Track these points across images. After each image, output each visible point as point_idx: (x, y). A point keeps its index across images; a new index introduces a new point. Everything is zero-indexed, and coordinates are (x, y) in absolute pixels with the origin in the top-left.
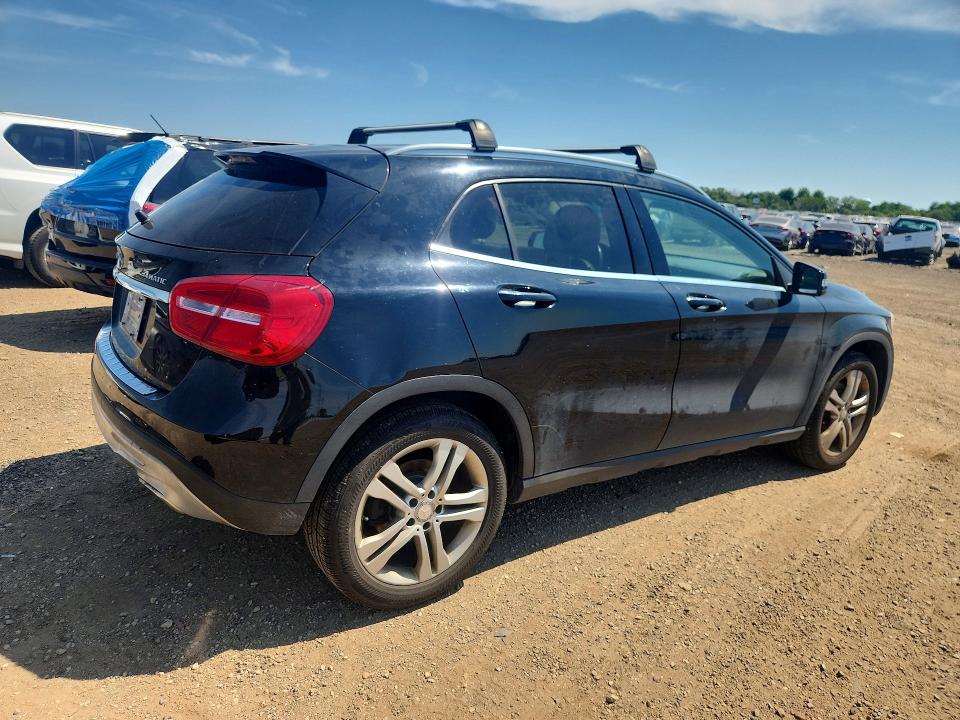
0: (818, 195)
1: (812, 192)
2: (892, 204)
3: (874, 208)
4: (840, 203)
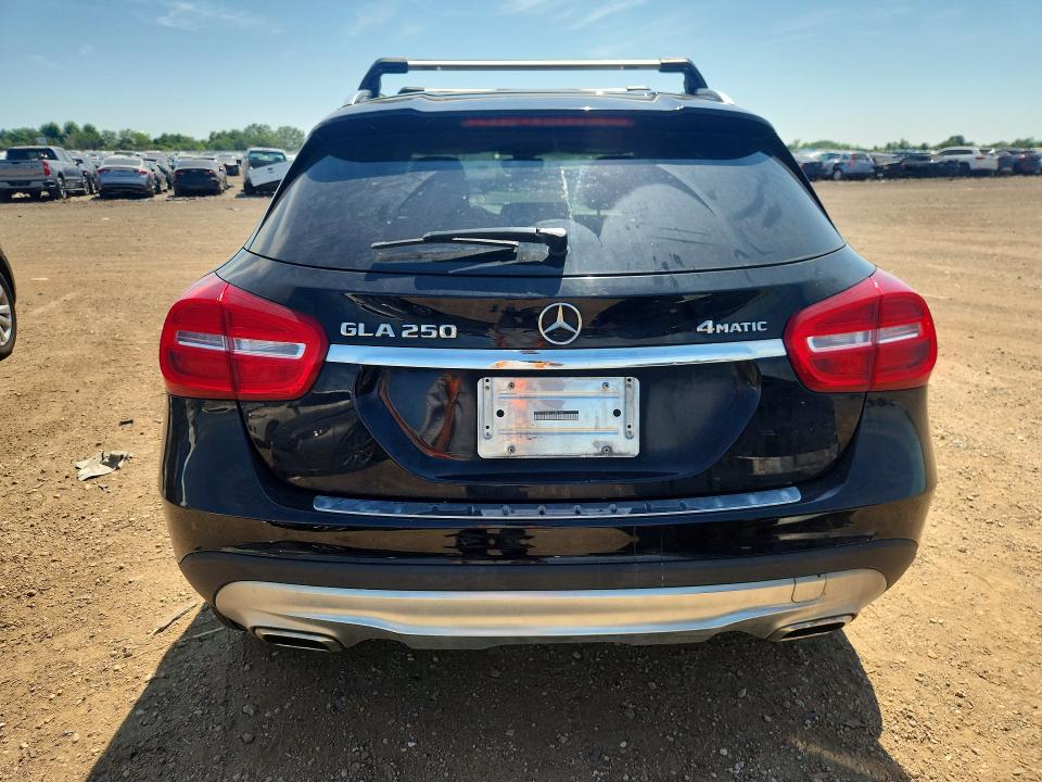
0: (89, 129)
1: (80, 126)
2: (172, 136)
3: (156, 142)
4: (118, 137)
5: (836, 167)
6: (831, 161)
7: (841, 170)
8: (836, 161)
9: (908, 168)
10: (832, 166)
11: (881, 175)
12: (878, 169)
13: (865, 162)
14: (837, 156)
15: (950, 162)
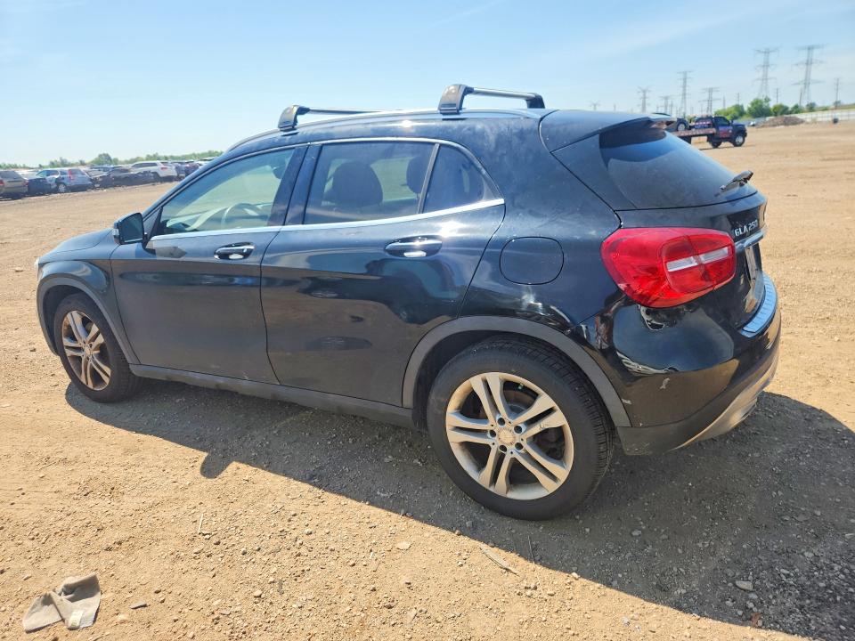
5: (58, 182)
6: (51, 177)
7: (64, 184)
8: (56, 177)
9: (117, 179)
10: (54, 182)
11: (97, 185)
12: (94, 181)
13: (80, 176)
14: (56, 172)
15: (145, 172)
